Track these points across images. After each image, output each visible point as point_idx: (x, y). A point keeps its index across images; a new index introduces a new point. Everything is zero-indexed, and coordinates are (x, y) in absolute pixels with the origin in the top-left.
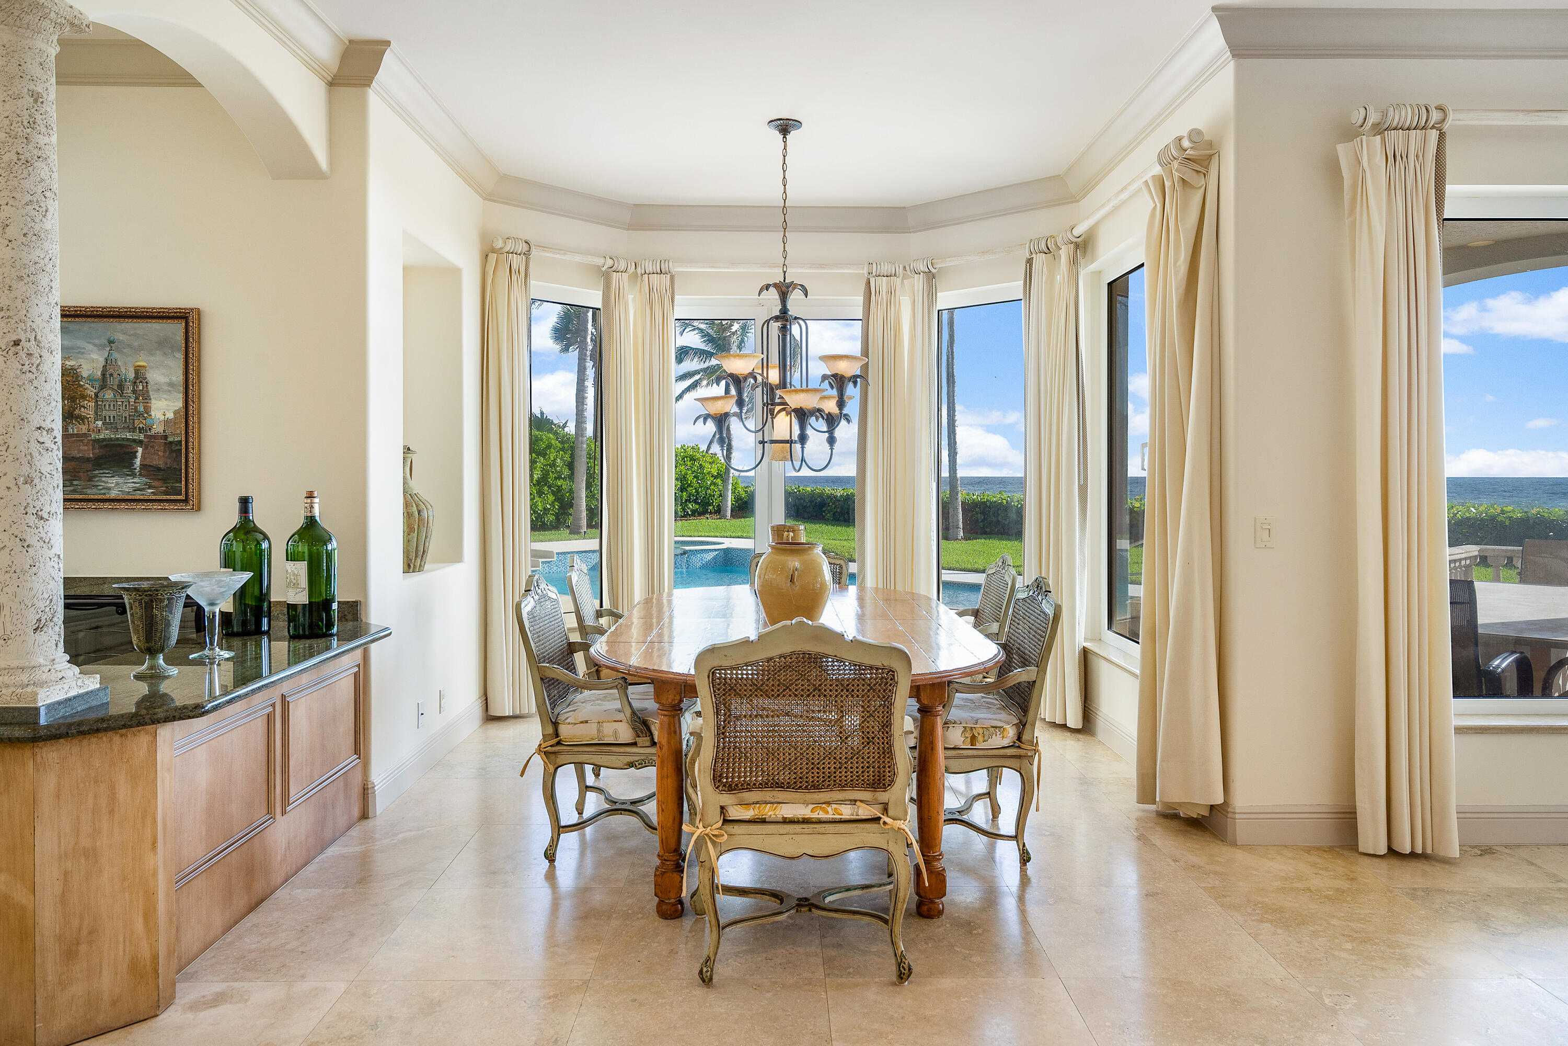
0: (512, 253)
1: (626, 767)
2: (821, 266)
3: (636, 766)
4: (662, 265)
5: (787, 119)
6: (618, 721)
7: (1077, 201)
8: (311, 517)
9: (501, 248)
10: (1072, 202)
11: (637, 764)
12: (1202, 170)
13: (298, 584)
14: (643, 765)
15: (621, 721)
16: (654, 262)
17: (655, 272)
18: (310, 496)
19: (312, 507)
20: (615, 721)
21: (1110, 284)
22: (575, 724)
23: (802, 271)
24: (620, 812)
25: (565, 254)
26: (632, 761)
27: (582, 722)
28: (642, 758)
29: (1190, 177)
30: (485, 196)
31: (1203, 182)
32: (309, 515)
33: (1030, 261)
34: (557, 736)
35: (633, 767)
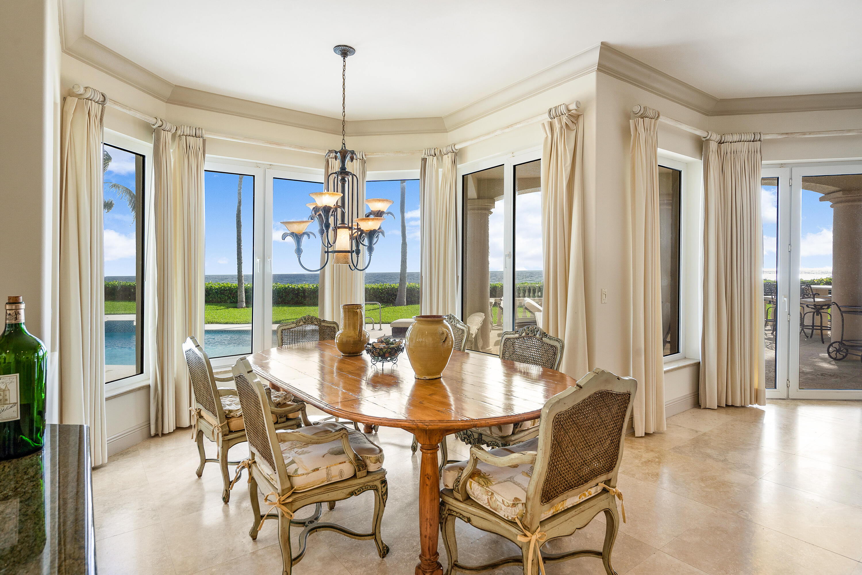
0: (91, 100)
1: (348, 496)
2: (302, 148)
3: (356, 493)
4: (197, 131)
5: (350, 47)
6: (343, 463)
7: (447, 132)
8: (15, 324)
9: (81, 94)
10: (444, 132)
11: (356, 491)
12: (575, 122)
13: (6, 400)
14: (362, 491)
15: (345, 462)
16: (191, 128)
17: (191, 135)
18: (14, 301)
19: (17, 314)
20: (340, 463)
21: (463, 176)
22: (308, 474)
23: (289, 149)
24: (315, 530)
25: (130, 110)
26: (353, 490)
27: (314, 471)
28: (361, 486)
29: (570, 124)
30: (64, 49)
31: (575, 128)
32: (13, 322)
33: (424, 160)
34: (292, 487)
35: (353, 495)
